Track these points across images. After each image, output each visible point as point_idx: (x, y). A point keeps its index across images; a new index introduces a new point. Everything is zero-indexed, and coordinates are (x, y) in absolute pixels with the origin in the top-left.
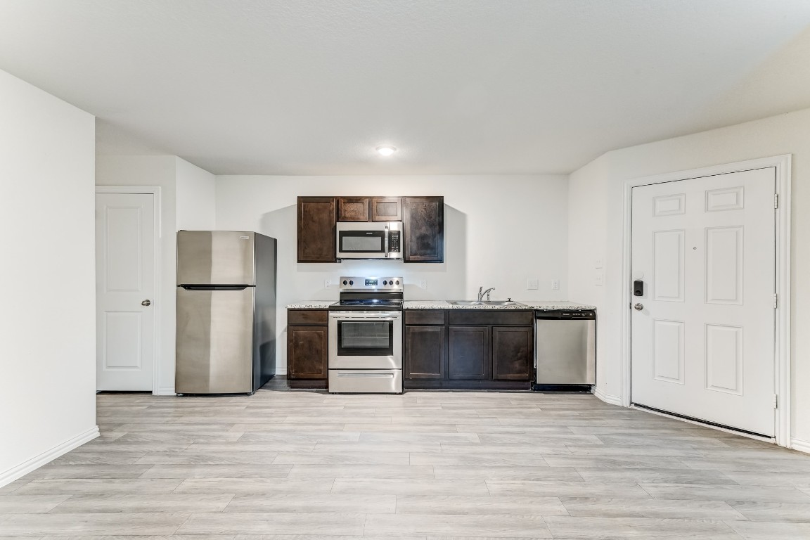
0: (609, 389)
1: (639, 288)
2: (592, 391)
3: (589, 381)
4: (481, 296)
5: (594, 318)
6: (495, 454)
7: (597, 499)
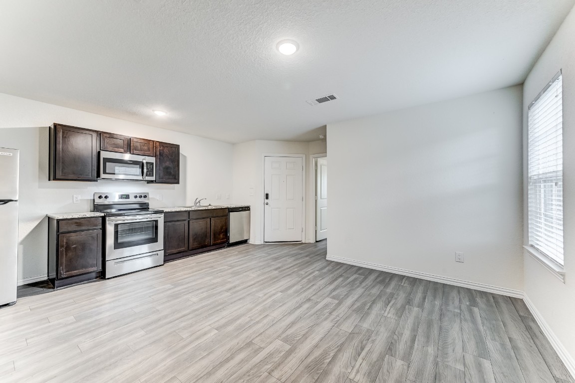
0: (255, 239)
1: (267, 196)
2: (248, 242)
3: (245, 238)
4: (196, 203)
5: (249, 210)
6: (241, 268)
7: (282, 267)
